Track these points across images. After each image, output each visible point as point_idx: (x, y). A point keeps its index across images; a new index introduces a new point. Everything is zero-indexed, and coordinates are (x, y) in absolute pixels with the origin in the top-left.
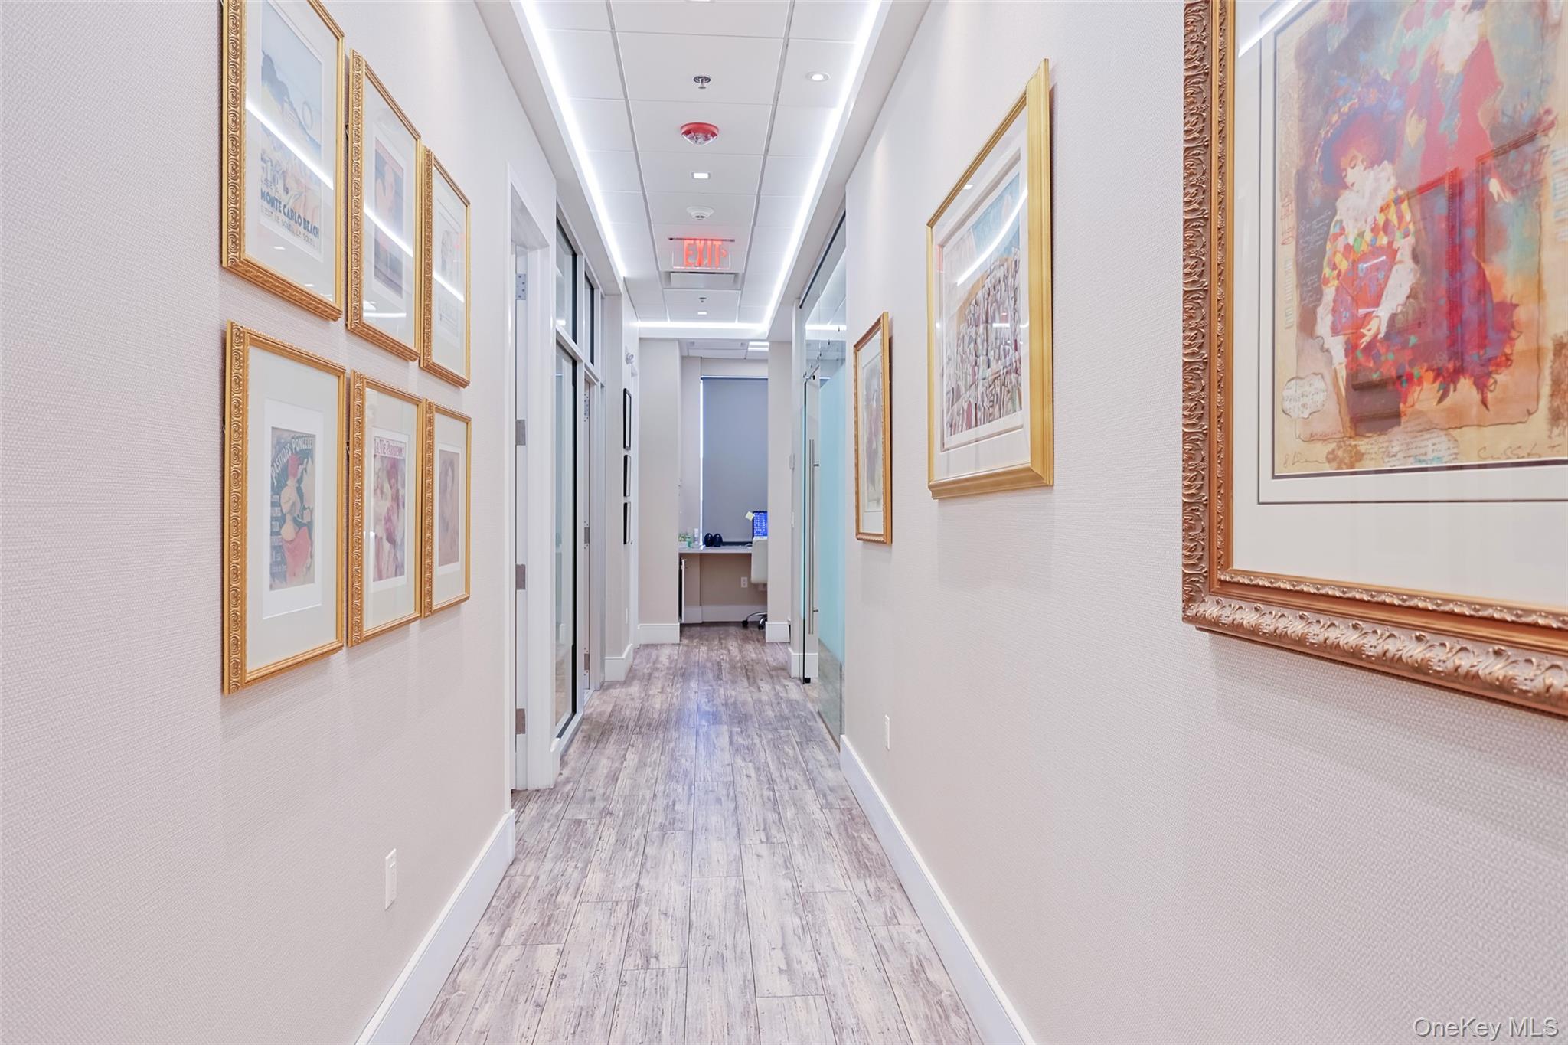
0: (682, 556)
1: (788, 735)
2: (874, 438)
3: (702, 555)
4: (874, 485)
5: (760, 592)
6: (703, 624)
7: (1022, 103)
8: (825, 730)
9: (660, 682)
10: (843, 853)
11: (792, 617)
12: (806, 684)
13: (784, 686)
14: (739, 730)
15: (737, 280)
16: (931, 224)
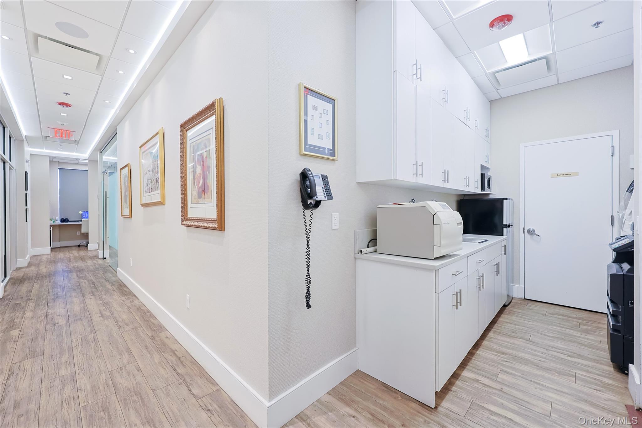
0: (51, 226)
1: (99, 272)
2: (126, 192)
3: (59, 225)
4: (126, 203)
5: (86, 236)
6: (60, 247)
7: (157, 133)
8: (112, 269)
9: (44, 265)
10: (118, 293)
11: (99, 241)
12: (105, 260)
13: (97, 261)
14: (80, 273)
15: (76, 142)
16: (140, 147)
